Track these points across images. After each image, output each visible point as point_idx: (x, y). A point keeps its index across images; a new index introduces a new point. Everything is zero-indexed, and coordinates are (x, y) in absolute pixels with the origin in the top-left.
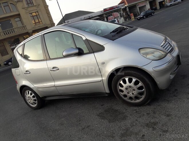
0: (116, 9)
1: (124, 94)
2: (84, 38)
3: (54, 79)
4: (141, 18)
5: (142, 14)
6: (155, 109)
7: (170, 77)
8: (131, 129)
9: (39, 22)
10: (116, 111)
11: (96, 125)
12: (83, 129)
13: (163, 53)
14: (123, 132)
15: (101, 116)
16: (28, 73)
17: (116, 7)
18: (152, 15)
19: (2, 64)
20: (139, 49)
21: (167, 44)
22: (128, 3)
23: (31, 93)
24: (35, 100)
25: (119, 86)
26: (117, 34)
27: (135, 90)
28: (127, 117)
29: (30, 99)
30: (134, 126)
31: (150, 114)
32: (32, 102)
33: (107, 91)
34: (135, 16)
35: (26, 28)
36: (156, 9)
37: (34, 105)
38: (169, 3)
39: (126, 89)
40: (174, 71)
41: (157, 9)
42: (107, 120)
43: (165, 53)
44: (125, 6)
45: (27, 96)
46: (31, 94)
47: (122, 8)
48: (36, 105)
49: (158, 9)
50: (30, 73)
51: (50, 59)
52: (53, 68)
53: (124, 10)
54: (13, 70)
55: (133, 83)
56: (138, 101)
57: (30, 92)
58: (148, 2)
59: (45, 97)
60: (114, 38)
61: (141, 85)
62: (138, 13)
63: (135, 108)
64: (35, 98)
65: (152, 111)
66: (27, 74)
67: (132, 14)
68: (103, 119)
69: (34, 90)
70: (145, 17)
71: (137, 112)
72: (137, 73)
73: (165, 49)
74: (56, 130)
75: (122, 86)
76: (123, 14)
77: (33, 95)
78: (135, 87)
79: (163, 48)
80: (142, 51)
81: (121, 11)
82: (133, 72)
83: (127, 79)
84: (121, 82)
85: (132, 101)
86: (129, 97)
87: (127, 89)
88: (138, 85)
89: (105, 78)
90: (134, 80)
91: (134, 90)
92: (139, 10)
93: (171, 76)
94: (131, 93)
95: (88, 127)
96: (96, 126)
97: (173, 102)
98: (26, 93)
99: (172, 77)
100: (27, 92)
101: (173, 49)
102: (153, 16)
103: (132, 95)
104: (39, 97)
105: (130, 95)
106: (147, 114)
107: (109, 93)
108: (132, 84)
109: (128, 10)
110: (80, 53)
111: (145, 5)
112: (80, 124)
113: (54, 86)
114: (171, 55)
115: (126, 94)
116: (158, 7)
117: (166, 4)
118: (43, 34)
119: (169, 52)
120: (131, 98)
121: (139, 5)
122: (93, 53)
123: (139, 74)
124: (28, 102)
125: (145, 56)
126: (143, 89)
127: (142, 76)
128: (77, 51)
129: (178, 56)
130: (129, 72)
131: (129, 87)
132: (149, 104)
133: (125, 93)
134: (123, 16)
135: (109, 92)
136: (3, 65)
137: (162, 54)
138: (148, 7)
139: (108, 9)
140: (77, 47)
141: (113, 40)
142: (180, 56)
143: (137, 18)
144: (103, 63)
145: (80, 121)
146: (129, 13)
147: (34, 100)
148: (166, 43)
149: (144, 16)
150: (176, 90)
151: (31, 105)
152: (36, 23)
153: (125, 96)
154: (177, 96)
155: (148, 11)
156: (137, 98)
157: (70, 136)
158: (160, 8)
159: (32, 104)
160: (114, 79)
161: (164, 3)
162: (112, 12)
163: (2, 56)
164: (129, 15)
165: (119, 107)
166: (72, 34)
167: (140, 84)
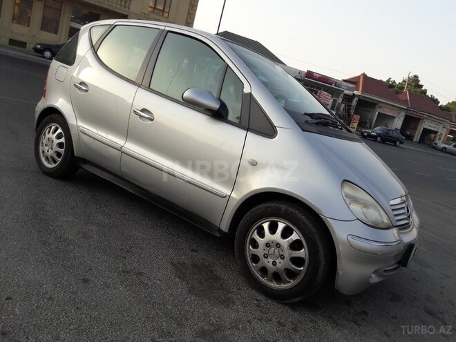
0: (333, 86)
1: (255, 253)
2: (247, 90)
3: (128, 134)
4: (369, 136)
5: (378, 130)
6: (301, 322)
7: (371, 277)
8: (227, 333)
9: (163, 11)
10: (217, 279)
11: (159, 280)
12: (124, 272)
13: (386, 220)
14: (206, 327)
15: (180, 270)
16: (84, 88)
17: (336, 83)
18: (395, 145)
19: (30, 46)
20: (345, 180)
21: (404, 208)
22: (363, 91)
23: (61, 133)
24: (59, 154)
25: (256, 231)
26: (317, 124)
27: (283, 259)
28: (234, 303)
29: (50, 147)
30: (238, 329)
31: (285, 326)
32: (49, 153)
33: (225, 226)
34: (362, 124)
35: (127, 5)
36: (410, 138)
37: (49, 163)
38: (443, 142)
39: (268, 245)
40: (385, 271)
41: (412, 140)
42: (188, 284)
43: (389, 222)
44: (355, 92)
45: (47, 136)
46: (59, 137)
47: (347, 92)
48: (54, 165)
49: (415, 140)
50: (87, 91)
51: (149, 89)
52: (144, 110)
53: (348, 99)
54: (55, 64)
55: (288, 241)
56: (274, 285)
57: (60, 131)
58: (403, 114)
59: (85, 161)
60: (307, 127)
61: (303, 256)
62: (371, 124)
63: (260, 297)
64: (62, 151)
65: (292, 323)
66: (79, 89)
67: (357, 117)
68: (180, 278)
69: (73, 132)
70: (379, 139)
71: (258, 306)
72: (310, 225)
73: (395, 215)
74: (65, 240)
75: (262, 234)
76: (340, 104)
77: (63, 140)
78: (288, 253)
79: (393, 210)
80: (348, 190)
81: (338, 97)
82: (303, 217)
83: (281, 226)
84: (266, 226)
85: (264, 278)
86: (261, 266)
87: (270, 246)
88: (297, 252)
89: (237, 196)
90: (295, 236)
91: (282, 257)
92: (376, 117)
93: (373, 275)
94: (271, 261)
95: (138, 274)
96: (158, 282)
97: (346, 331)
98: (51, 128)
99: (375, 279)
100: (53, 128)
101: (409, 226)
102: (395, 148)
103: (270, 265)
104: (70, 153)
105: (268, 263)
106: (279, 322)
107: (225, 233)
108: (285, 243)
109: (354, 103)
110: (219, 114)
111: (394, 117)
112: (125, 258)
113: (120, 150)
114: (399, 234)
115: (261, 256)
116: (417, 137)
117: (437, 141)
118: (168, 29)
119: (398, 226)
120: (264, 270)
121: (382, 108)
122: (248, 129)
123: (313, 229)
124: (41, 148)
125: (348, 201)
126: (300, 267)
127: (317, 237)
128: (216, 106)
129: (410, 247)
130: (295, 214)
131: (275, 244)
132: (294, 306)
133: (260, 252)
134: (338, 109)
135: (227, 231)
136: (31, 49)
137: (383, 222)
138: (398, 123)
139: (318, 76)
140: (221, 98)
141: (304, 131)
142: (414, 249)
143: (363, 130)
144: (254, 164)
145: (128, 252)
146: (352, 112)
147: (56, 152)
148: (403, 205)
149: (379, 135)
150: (365, 312)
151: (43, 159)
152: (155, 8)
153: (255, 259)
154: (359, 325)
155: (393, 130)
156: (277, 277)
157: (88, 269)
158: (419, 142)
159: (47, 159)
160: (254, 209)
161: (433, 135)
162: (320, 87)
163: (42, 29)
164: (349, 115)
165: (228, 275)
166: (228, 66)
167: (302, 253)
